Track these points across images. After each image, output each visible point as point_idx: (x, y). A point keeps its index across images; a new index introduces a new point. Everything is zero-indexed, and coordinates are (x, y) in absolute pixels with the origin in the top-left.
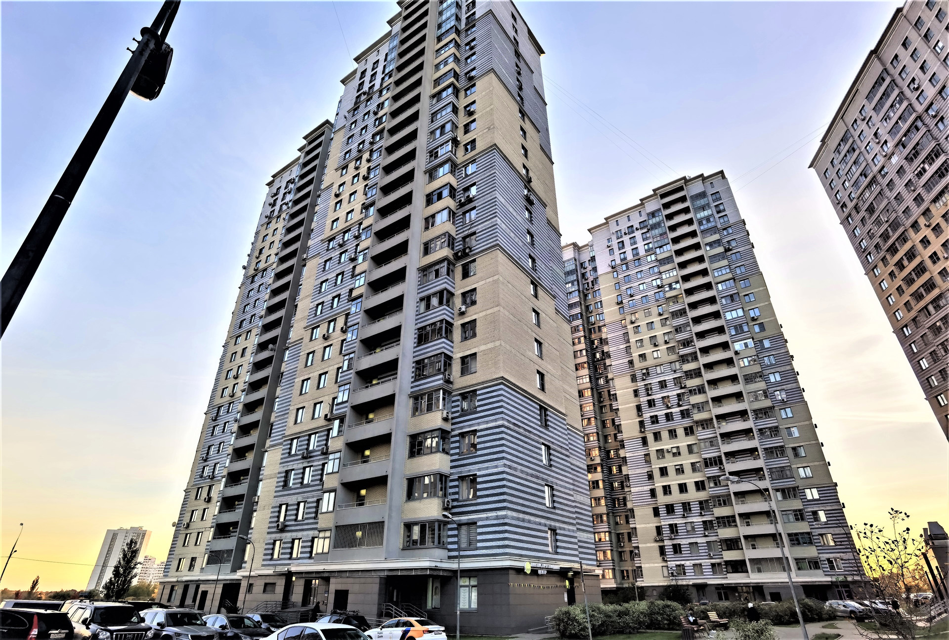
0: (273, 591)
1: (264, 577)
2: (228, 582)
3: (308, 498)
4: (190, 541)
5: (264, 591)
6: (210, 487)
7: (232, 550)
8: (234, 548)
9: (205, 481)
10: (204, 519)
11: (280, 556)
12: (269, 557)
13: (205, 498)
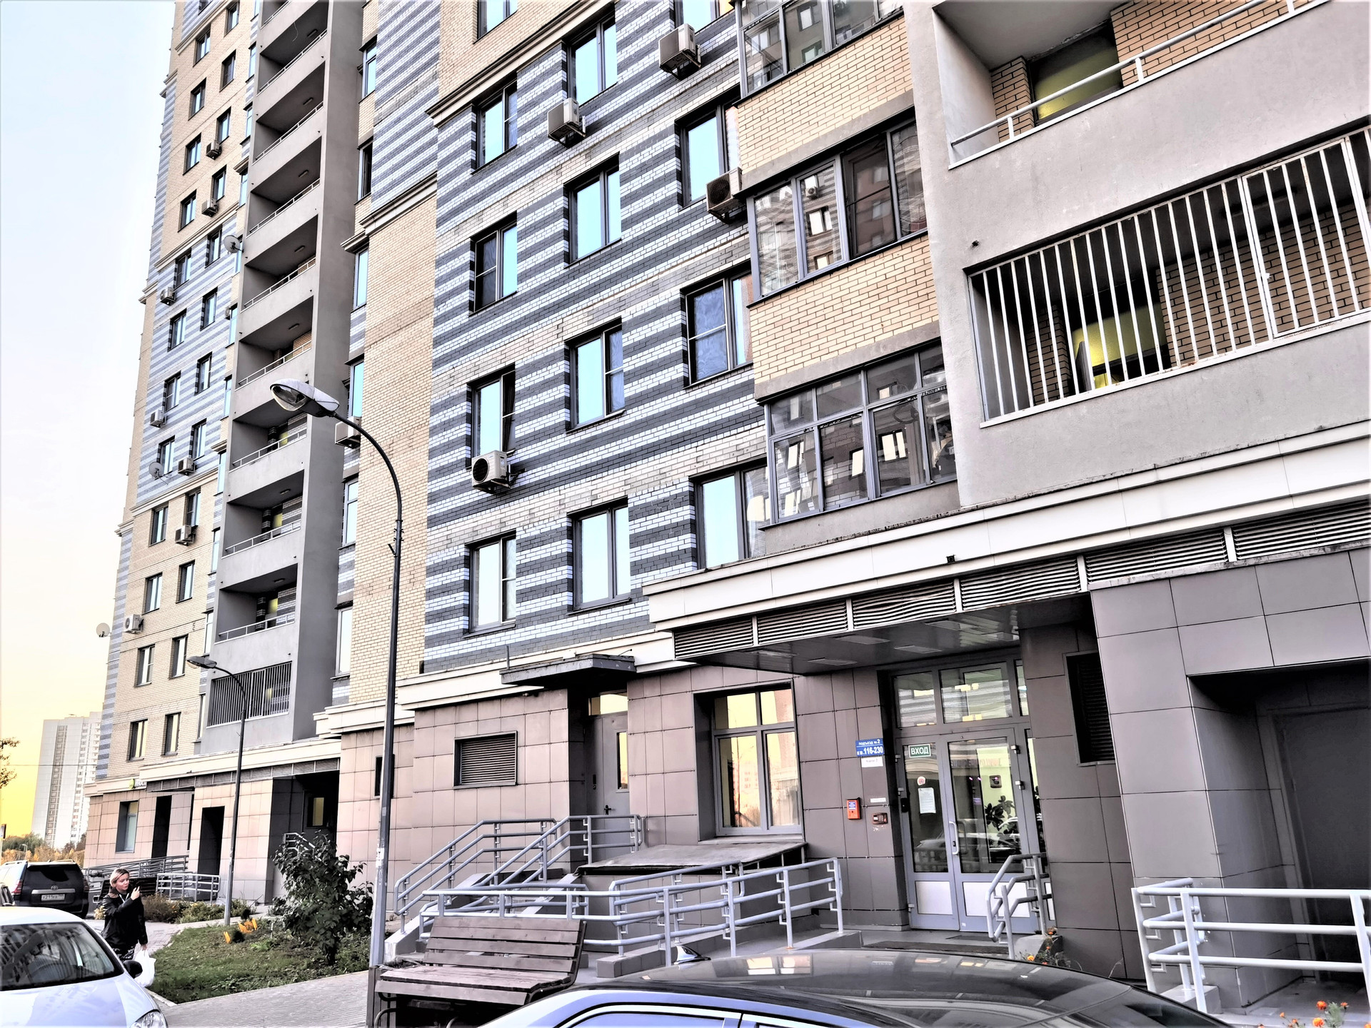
0: (508, 774)
1: (448, 715)
2: (292, 772)
3: (622, 304)
4: (154, 669)
5: (460, 779)
6: (190, 497)
7: (289, 665)
8: (294, 659)
9: (172, 484)
10: (187, 597)
11: (514, 610)
12: (460, 623)
13: (179, 533)
